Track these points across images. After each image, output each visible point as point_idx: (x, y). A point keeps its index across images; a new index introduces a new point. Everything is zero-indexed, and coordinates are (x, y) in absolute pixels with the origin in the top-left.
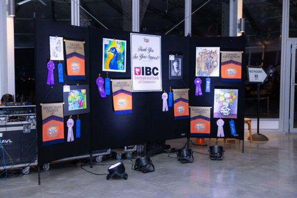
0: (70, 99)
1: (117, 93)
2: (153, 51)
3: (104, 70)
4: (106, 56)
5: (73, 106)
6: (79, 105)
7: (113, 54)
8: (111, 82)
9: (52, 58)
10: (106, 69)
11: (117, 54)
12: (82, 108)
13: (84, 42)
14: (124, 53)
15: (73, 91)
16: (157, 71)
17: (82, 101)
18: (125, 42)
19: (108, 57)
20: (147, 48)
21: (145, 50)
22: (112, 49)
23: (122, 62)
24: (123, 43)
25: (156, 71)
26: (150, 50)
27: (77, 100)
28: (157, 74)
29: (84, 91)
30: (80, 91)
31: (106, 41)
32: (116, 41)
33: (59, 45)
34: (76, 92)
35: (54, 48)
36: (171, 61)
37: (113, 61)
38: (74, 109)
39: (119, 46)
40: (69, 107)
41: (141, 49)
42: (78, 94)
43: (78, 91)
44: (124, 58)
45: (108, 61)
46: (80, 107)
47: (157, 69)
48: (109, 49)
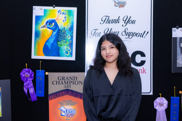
1: (57, 94)
2: (133, 22)
3: (34, 57)
4: (37, 34)
7: (50, 31)
8: (47, 77)
10: (38, 55)
11: (59, 30)
14: (71, 29)
16: (143, 59)
18: (75, 10)
19: (41, 36)
20: (121, 18)
21: (117, 21)
22: (50, 22)
23: (68, 43)
24: (70, 12)
25: (139, 58)
26: (128, 21)
28: (143, 63)
31: (37, 10)
32: (57, 8)
36: (176, 38)
37: (52, 41)
39: (62, 17)
41: (108, 20)
44: (72, 37)
45: (42, 42)
47: (143, 55)
48: (45, 24)
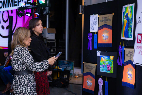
0: (101, 62)
1: (127, 63)
4: (123, 24)
5: (103, 68)
6: (107, 69)
7: (126, 21)
9: (91, 31)
11: (129, 20)
12: (109, 72)
13: (113, 14)
15: (104, 56)
17: (110, 66)
23: (131, 28)
27: (106, 64)
29: (112, 57)
30: (109, 57)
32: (129, 6)
33: (95, 20)
34: (106, 58)
35: (92, 24)
38: (103, 71)
39: (130, 11)
40: (100, 69)
42: (107, 60)
43: (107, 57)
44: (132, 24)
46: (108, 70)
48: (125, 17)
